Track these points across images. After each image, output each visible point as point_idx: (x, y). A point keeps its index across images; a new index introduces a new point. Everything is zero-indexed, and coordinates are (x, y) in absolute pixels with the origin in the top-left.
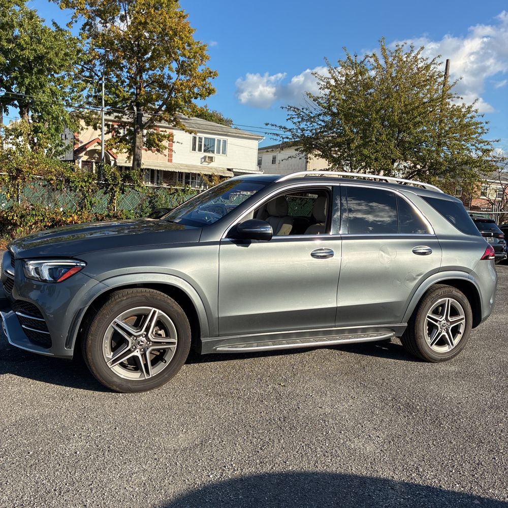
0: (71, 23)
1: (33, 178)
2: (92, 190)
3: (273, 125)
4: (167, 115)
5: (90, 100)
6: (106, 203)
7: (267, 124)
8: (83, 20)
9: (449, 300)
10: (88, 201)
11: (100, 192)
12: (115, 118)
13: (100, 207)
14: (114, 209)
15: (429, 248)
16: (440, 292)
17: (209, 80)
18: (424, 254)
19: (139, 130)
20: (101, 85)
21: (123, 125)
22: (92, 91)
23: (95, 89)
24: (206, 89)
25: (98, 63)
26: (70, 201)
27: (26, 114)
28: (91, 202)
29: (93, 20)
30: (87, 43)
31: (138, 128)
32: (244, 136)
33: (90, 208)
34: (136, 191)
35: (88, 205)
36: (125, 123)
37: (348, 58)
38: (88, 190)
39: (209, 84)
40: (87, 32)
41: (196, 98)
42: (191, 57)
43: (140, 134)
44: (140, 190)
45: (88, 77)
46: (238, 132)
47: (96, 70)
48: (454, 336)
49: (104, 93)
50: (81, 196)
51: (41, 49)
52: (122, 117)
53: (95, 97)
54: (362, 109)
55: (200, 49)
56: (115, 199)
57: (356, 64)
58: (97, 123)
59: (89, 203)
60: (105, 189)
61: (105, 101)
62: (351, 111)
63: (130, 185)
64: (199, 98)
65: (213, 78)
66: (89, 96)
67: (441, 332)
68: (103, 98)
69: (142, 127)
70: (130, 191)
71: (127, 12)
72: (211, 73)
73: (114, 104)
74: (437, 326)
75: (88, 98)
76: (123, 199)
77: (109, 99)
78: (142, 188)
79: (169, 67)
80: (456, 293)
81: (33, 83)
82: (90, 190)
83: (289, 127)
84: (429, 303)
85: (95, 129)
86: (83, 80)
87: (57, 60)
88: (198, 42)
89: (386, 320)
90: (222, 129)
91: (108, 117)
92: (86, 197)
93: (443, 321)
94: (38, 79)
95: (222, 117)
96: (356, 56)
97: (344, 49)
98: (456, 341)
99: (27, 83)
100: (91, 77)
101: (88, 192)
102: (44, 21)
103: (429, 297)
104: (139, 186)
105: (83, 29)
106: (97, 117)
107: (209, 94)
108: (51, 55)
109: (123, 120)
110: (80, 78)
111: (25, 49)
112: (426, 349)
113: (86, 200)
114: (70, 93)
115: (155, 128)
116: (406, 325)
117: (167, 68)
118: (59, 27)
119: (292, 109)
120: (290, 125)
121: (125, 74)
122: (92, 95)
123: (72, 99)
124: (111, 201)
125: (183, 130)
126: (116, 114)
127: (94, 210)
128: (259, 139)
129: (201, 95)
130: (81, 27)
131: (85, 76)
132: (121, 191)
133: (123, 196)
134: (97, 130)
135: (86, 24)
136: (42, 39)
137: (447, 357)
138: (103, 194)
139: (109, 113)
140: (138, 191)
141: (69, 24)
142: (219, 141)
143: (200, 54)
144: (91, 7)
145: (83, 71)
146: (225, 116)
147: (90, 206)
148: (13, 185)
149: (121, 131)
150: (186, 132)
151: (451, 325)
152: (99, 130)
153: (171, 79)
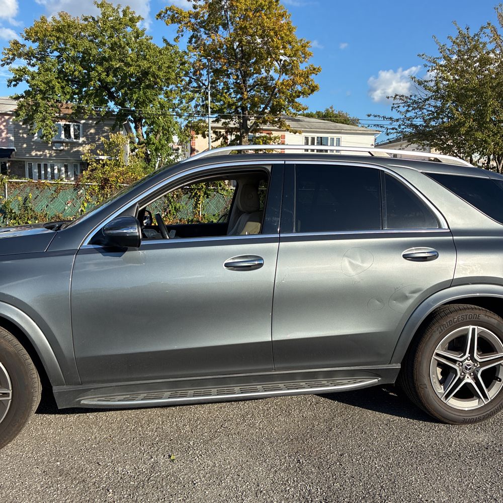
0: (178, 37)
1: (120, 187)
2: (177, 195)
3: (375, 116)
4: (271, 117)
5: (199, 108)
6: (192, 208)
7: (369, 116)
8: (189, 33)
9: (474, 330)
10: (172, 207)
11: (184, 197)
12: (222, 125)
13: (186, 212)
14: (199, 213)
15: (433, 249)
16: (456, 317)
17: (312, 77)
18: (424, 259)
19: (245, 135)
20: (207, 93)
21: (230, 131)
22: (199, 100)
23: (202, 98)
24: (310, 86)
25: (204, 72)
26: (156, 207)
27: (140, 127)
28: (175, 208)
29: (198, 32)
30: (194, 55)
31: (243, 133)
32: (360, 132)
33: (175, 214)
34: (221, 194)
35: (173, 211)
36: (232, 128)
37: (459, 32)
38: (173, 196)
39: (312, 80)
40: (194, 44)
41: (299, 97)
42: (292, 55)
43: (245, 139)
44: (225, 193)
45: (196, 88)
46: (352, 129)
47: (202, 80)
48: (488, 385)
49: (210, 102)
50: (166, 202)
51: (145, 64)
52: (229, 123)
53: (203, 105)
54: (474, 87)
55: (302, 47)
56: (199, 204)
57: (468, 38)
58: (205, 131)
59: (173, 208)
60: (190, 194)
61: (211, 108)
62: (463, 91)
63: (214, 189)
64: (302, 96)
65: (316, 74)
66: (196, 106)
67: (464, 379)
68: (209, 106)
69: (247, 131)
70: (215, 195)
71: (229, 19)
72: (314, 69)
73: (220, 111)
74: (456, 370)
75: (196, 107)
76: (208, 203)
77: (215, 106)
78: (227, 191)
79: (275, 69)
80: (486, 318)
81: (140, 98)
82: (175, 196)
83: (395, 117)
84: (436, 335)
85: (204, 137)
86: (190, 91)
87: (161, 74)
88: (301, 40)
89: (362, 360)
90: (335, 127)
91: (216, 125)
92: (170, 202)
93: (467, 361)
94: (145, 93)
95: (348, 116)
96: (467, 29)
97: (455, 23)
98: (492, 393)
99: (135, 98)
100: (199, 87)
101: (173, 197)
102: (152, 39)
103: (437, 325)
104: (223, 189)
105: (190, 42)
106: (205, 125)
107: (313, 91)
108: (154, 68)
109: (230, 126)
110: (188, 89)
111: (131, 66)
112: (436, 404)
113: (170, 207)
114: (179, 105)
115: (261, 131)
116: (398, 366)
117: (273, 70)
118: (169, 43)
119: (398, 97)
120: (396, 115)
121: (231, 80)
122: (200, 105)
123: (181, 110)
124: (196, 206)
125: (288, 130)
126: (223, 120)
127: (179, 215)
128: (376, 134)
129: (303, 93)
130: (188, 40)
131: (194, 87)
132: (206, 196)
133: (208, 200)
134: (205, 138)
135: (192, 37)
136: (146, 55)
137: (474, 417)
138: (188, 199)
139: (217, 121)
140: (223, 195)
141: (176, 39)
142: (332, 139)
143: (301, 52)
144: (196, 19)
145: (190, 82)
146: (351, 116)
147: (175, 211)
148: (103, 195)
149: (229, 137)
150: (290, 132)
151: (481, 367)
152: (207, 138)
153: (273, 80)
